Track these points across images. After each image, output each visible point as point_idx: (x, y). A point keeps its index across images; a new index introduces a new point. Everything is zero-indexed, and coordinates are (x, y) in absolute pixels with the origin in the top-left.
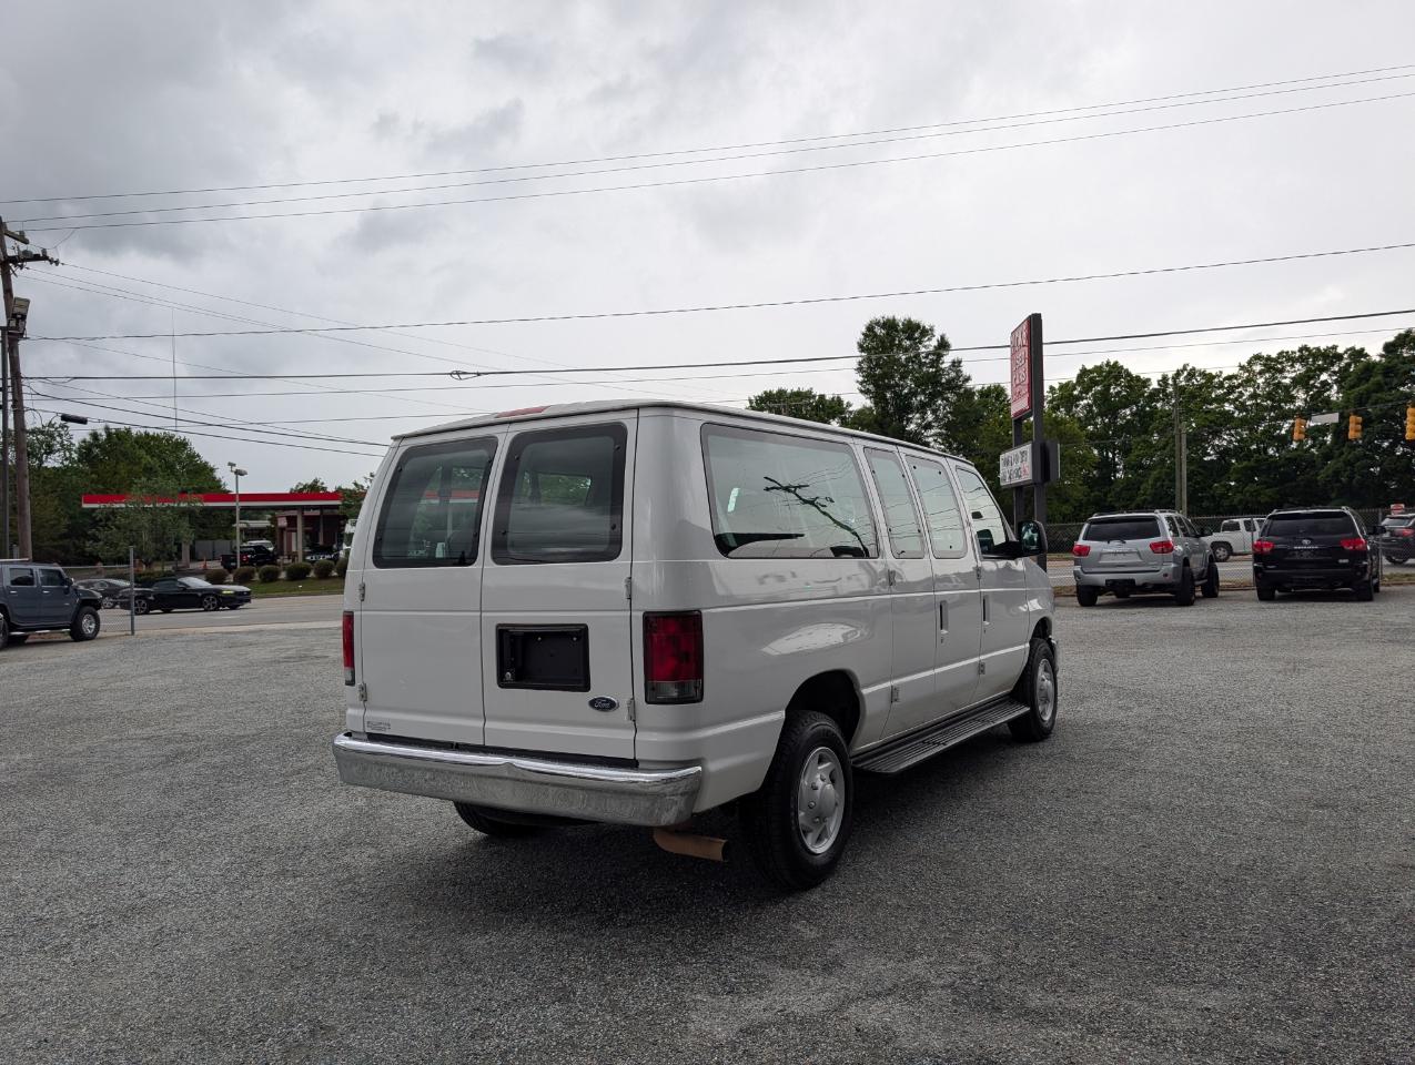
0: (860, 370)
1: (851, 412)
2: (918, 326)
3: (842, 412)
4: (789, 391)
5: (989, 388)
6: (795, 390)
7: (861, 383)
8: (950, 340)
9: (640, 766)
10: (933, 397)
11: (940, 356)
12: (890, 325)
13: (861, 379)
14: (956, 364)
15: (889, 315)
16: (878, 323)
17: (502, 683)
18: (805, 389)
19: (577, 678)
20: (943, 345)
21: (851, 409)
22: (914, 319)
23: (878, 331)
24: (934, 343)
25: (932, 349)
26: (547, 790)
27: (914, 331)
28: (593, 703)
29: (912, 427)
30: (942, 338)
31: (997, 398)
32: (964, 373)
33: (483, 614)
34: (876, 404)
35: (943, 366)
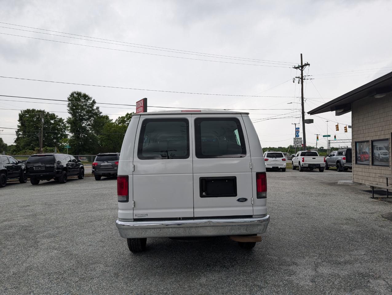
0: (68, 106)
1: (58, 119)
2: (87, 96)
3: (55, 118)
4: (36, 110)
5: (104, 116)
6: (39, 110)
7: (69, 110)
8: (96, 101)
9: (253, 217)
10: (90, 117)
11: (93, 105)
12: (79, 94)
13: (69, 109)
14: (98, 108)
15: (79, 91)
16: (75, 92)
17: (202, 196)
18: (42, 109)
19: (233, 193)
20: (94, 102)
21: (58, 118)
22: (87, 94)
23: (75, 95)
24: (91, 101)
25: (91, 103)
26: (228, 227)
27: (86, 97)
28: (239, 200)
29: (84, 125)
30: (94, 100)
31: (106, 119)
32: (100, 111)
33: (194, 174)
34: (73, 117)
35: (94, 108)
